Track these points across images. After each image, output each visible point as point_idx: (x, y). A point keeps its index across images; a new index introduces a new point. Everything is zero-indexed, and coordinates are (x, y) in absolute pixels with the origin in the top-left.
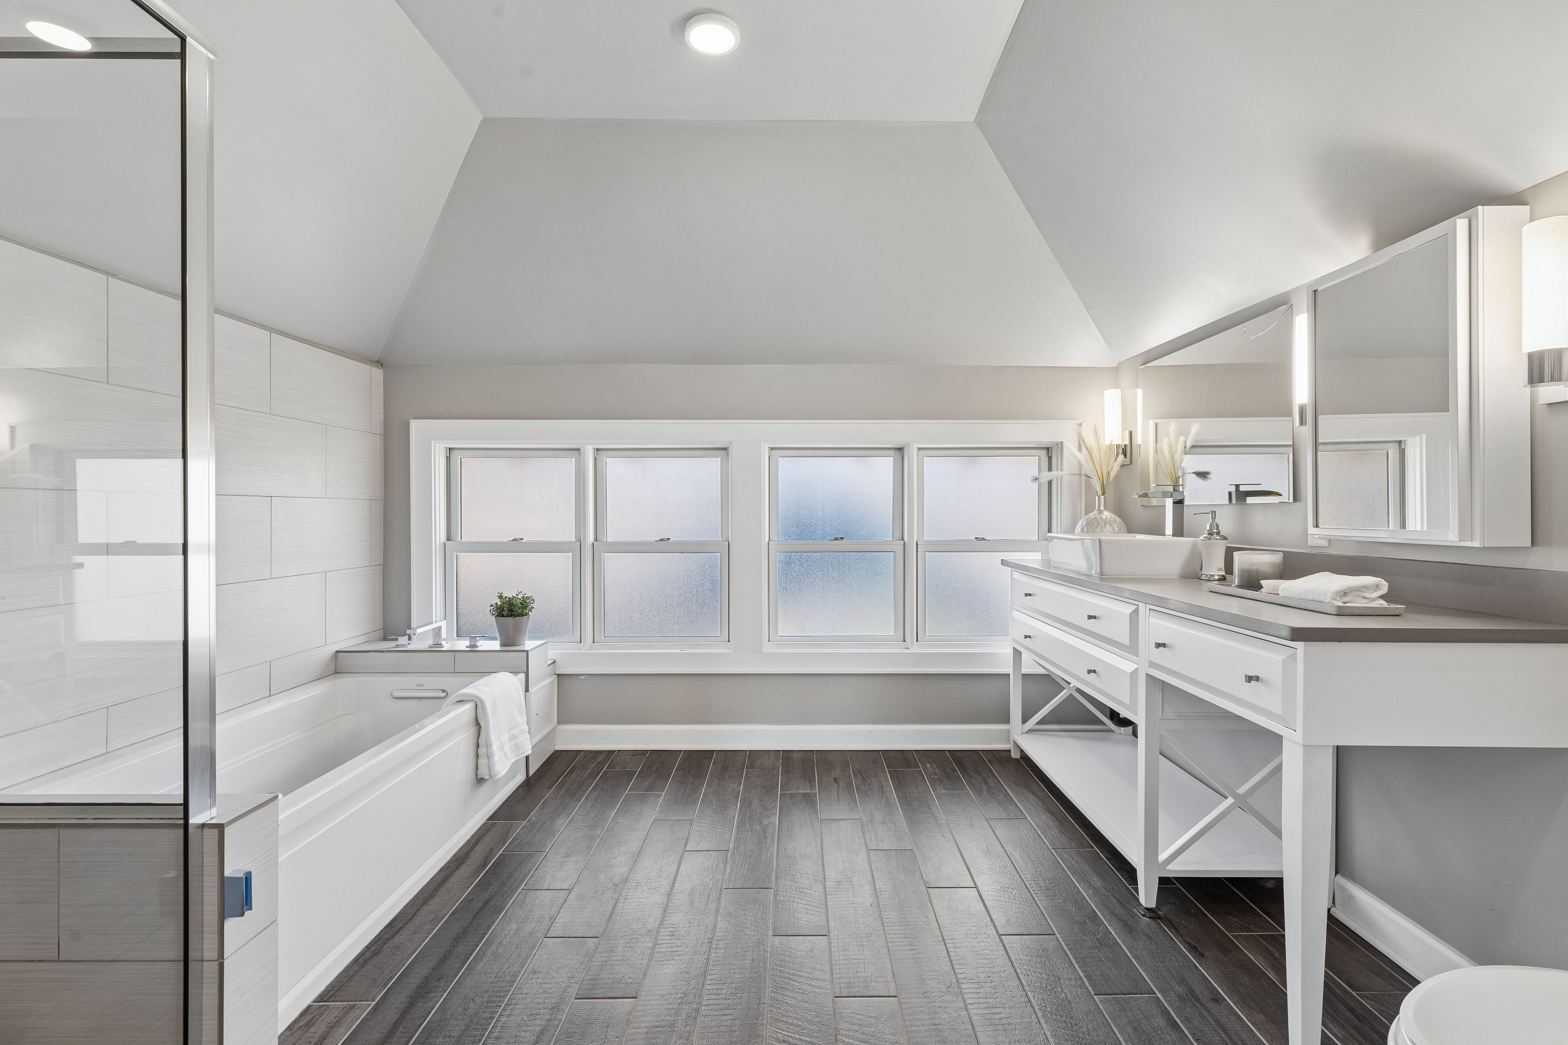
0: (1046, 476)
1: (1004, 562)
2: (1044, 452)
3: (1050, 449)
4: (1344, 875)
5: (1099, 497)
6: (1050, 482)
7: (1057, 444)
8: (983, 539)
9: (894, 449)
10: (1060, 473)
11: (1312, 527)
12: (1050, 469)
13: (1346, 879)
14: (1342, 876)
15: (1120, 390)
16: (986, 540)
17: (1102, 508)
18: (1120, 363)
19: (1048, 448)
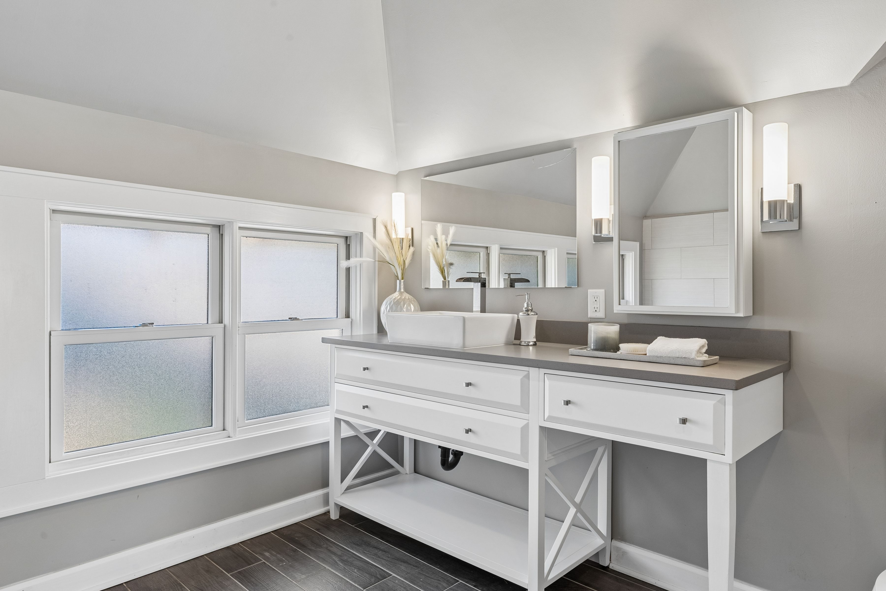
0: (344, 264)
1: (324, 340)
2: (341, 242)
3: (349, 238)
4: (617, 539)
5: (400, 281)
6: (348, 270)
7: (356, 234)
8: (296, 319)
9: (211, 226)
10: (358, 259)
11: (618, 305)
12: (348, 258)
13: (619, 541)
14: (615, 540)
15: (403, 194)
16: (298, 319)
17: (402, 290)
18: (400, 173)
19: (347, 237)
